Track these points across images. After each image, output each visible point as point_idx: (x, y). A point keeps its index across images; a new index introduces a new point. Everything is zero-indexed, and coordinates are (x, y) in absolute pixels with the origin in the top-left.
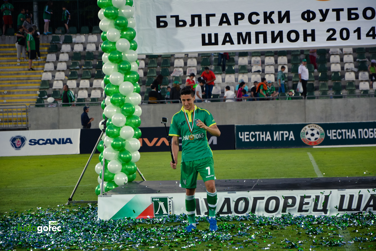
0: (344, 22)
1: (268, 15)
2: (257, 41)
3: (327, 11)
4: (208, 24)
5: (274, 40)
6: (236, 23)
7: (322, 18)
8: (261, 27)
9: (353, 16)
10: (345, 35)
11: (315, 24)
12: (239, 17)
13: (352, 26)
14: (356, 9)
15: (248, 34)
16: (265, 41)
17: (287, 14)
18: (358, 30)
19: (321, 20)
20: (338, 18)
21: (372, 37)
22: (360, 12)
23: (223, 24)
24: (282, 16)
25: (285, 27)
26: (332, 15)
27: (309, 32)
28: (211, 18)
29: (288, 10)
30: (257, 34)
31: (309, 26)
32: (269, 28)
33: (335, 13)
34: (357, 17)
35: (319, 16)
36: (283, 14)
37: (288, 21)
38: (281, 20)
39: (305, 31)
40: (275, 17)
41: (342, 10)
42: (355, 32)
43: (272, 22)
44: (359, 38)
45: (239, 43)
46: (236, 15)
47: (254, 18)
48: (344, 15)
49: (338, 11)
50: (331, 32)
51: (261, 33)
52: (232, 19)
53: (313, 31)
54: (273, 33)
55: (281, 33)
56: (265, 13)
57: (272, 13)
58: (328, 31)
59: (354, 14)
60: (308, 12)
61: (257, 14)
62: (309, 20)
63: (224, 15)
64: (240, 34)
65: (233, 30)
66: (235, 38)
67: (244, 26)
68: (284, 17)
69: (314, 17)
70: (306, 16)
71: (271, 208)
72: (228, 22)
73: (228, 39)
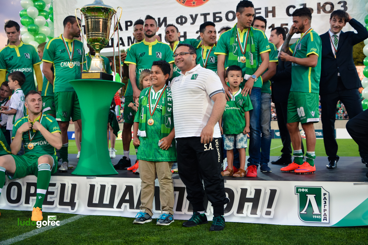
3: (196, 15)
6: (127, 29)
7: (192, 22)
9: (218, 19)
11: (187, 27)
12: (128, 24)
14: (220, 13)
17: (165, 20)
19: (191, 24)
22: (223, 16)
24: (161, 21)
26: (200, 19)
29: (165, 16)
33: (203, 17)
34: (221, 20)
35: (190, 20)
38: (160, 25)
41: (209, 14)
45: (128, 45)
46: (126, 22)
48: (210, 18)
49: (205, 15)
52: (123, 26)
53: (185, 33)
55: (160, 36)
58: (197, 32)
59: (218, 17)
60: (181, 17)
62: (182, 24)
64: (129, 38)
65: (124, 35)
66: (125, 41)
68: (162, 22)
69: (186, 21)
70: (179, 21)
71: (14, 197)
72: (121, 29)
73: (121, 43)
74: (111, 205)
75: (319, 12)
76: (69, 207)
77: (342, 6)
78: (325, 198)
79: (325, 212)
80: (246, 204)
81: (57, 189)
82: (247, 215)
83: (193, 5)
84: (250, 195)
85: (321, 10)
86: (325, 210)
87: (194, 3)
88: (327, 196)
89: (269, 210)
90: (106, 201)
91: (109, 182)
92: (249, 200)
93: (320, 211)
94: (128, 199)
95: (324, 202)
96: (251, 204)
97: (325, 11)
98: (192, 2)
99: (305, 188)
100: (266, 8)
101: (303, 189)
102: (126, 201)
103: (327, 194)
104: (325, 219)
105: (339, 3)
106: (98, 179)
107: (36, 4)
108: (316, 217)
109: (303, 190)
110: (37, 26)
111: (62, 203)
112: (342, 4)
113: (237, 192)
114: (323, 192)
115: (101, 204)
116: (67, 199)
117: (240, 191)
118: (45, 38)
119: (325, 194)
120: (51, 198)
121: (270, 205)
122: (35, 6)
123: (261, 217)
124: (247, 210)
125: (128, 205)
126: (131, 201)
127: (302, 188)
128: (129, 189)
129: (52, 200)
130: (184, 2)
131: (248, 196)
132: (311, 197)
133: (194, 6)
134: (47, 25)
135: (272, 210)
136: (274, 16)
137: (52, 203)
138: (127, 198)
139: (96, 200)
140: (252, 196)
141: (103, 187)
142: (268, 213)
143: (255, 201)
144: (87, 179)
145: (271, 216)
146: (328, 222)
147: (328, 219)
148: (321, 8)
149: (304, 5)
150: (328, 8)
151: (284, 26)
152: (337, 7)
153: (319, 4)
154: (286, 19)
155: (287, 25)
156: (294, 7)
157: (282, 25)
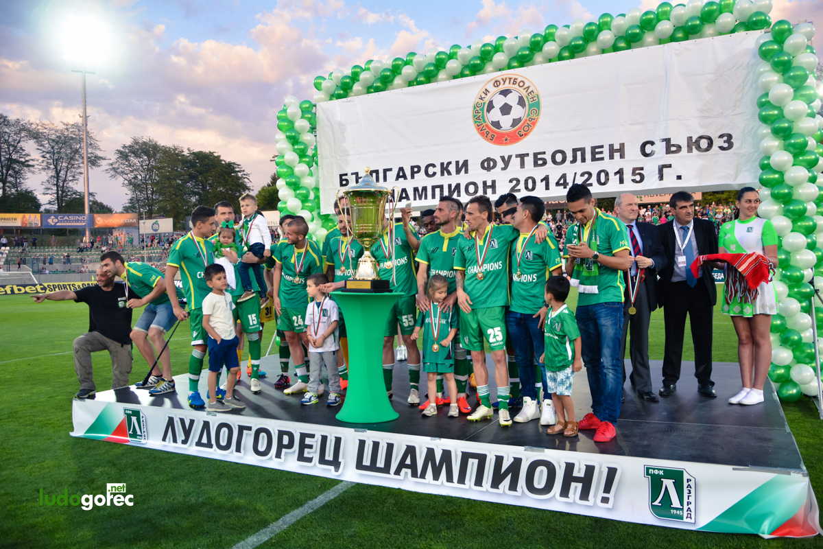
0: (530, 170)
1: (445, 166)
2: (434, 197)
3: (510, 157)
4: (385, 179)
6: (413, 177)
7: (503, 166)
8: (438, 180)
9: (540, 162)
10: (530, 186)
11: (496, 174)
12: (415, 170)
13: (539, 174)
14: (544, 153)
15: (425, 189)
17: (466, 163)
18: (546, 179)
19: (503, 169)
20: (522, 165)
21: (562, 187)
22: (548, 157)
23: (400, 179)
25: (463, 179)
26: (515, 162)
27: (489, 183)
28: (388, 173)
29: (466, 159)
30: (434, 188)
31: (488, 177)
32: (446, 181)
33: (519, 158)
34: (545, 163)
35: (500, 164)
36: (460, 165)
37: (466, 172)
38: (458, 172)
39: (485, 183)
40: (452, 168)
42: (542, 181)
43: (449, 173)
44: (547, 188)
45: (415, 199)
46: (412, 168)
47: (431, 170)
48: (529, 161)
49: (522, 157)
50: (515, 182)
51: (437, 187)
52: (408, 173)
53: (494, 182)
54: (450, 186)
55: (458, 186)
56: (442, 164)
57: (449, 163)
58: (511, 181)
59: (541, 159)
60: (488, 160)
61: (434, 166)
62: (489, 169)
63: (401, 169)
64: (416, 190)
65: (409, 185)
66: (411, 193)
67: (421, 180)
68: (462, 167)
69: (495, 166)
70: (486, 165)
71: (262, 448)
72: (404, 177)
73: (404, 195)
74: (386, 469)
75: (690, 150)
76: (332, 468)
77: (725, 142)
78: (689, 486)
79: (690, 506)
80: (573, 485)
81: (317, 441)
82: (574, 500)
83: (505, 142)
84: (579, 472)
85: (694, 147)
86: (688, 503)
87: (506, 140)
88: (692, 484)
89: (606, 495)
90: (381, 463)
91: (384, 438)
92: (577, 480)
93: (682, 504)
94: (409, 463)
95: (688, 492)
96: (580, 486)
97: (699, 148)
98: (503, 139)
99: (659, 469)
100: (611, 146)
101: (656, 470)
102: (407, 467)
103: (693, 480)
104: (689, 516)
105: (721, 136)
106: (369, 432)
107: (296, 147)
108: (675, 511)
109: (656, 472)
110: (299, 178)
111: (322, 460)
112: (725, 138)
113: (560, 467)
114: (686, 477)
115: (373, 467)
116: (329, 456)
117: (564, 466)
118: (308, 192)
119: (688, 480)
120: (308, 453)
121: (607, 489)
122: (295, 150)
123: (595, 505)
124: (575, 494)
125: (409, 471)
126: (413, 467)
127: (654, 469)
128: (411, 450)
129: (310, 456)
130: (493, 138)
131: (575, 474)
132: (668, 483)
133: (506, 144)
134: (311, 174)
135: (610, 496)
136: (622, 156)
137: (310, 460)
138: (408, 461)
139: (367, 461)
140: (582, 475)
141: (376, 445)
142: (605, 500)
143: (587, 481)
144: (355, 431)
145: (610, 505)
146: (693, 521)
147: (693, 516)
148: (693, 144)
149: (668, 141)
150: (704, 144)
151: (637, 172)
152: (718, 143)
153: (690, 138)
154: (640, 161)
155: (642, 169)
156: (652, 143)
157: (634, 170)
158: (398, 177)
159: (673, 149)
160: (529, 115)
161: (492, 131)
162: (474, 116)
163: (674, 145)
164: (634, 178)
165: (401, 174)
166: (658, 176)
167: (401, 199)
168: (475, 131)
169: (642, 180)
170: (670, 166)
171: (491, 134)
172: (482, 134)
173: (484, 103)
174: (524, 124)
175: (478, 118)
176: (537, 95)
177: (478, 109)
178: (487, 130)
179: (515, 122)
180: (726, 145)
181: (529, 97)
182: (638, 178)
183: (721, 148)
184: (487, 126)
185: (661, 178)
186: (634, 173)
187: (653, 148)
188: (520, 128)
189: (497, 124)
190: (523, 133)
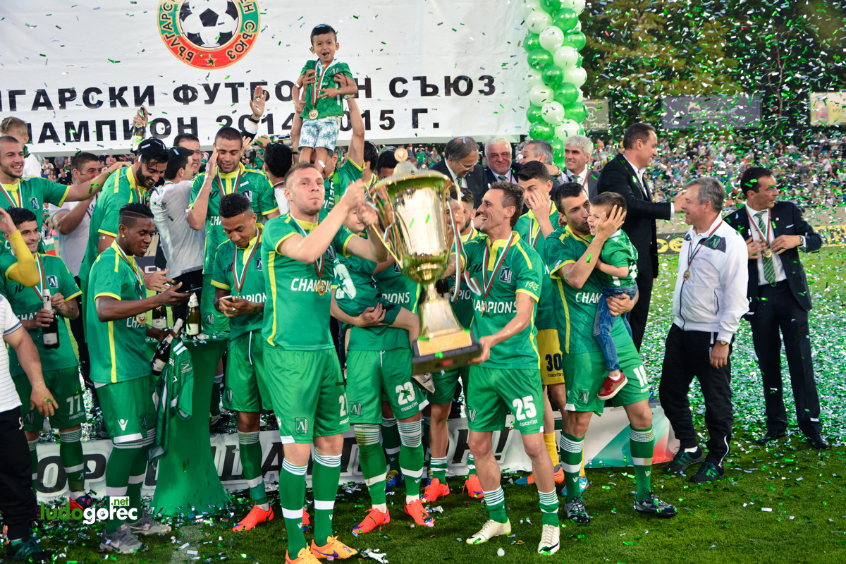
1: (117, 92)
2: (100, 137)
3: (217, 86)
4: (13, 107)
5: (128, 135)
6: (63, 106)
7: (208, 98)
8: (106, 112)
11: (197, 109)
12: (66, 96)
14: (265, 84)
15: (84, 125)
16: (113, 137)
17: (150, 91)
18: (269, 119)
19: (206, 102)
20: (235, 99)
23: (40, 108)
24: (141, 94)
26: (224, 94)
27: (187, 121)
29: (150, 85)
30: (99, 125)
31: (186, 112)
32: (119, 114)
33: (230, 89)
35: (202, 95)
36: (142, 92)
37: (151, 102)
38: (139, 101)
39: (180, 121)
40: (129, 96)
41: (242, 85)
43: (124, 103)
44: (271, 130)
45: (68, 139)
46: (62, 92)
47: (94, 98)
48: (244, 93)
49: (234, 87)
50: (225, 121)
51: (106, 123)
52: (54, 99)
53: (194, 120)
54: (126, 123)
56: (112, 90)
57: (123, 89)
58: (219, 120)
60: (185, 88)
61: (98, 91)
62: (186, 100)
64: (69, 126)
65: (58, 118)
66: (60, 132)
67: (77, 112)
68: (144, 96)
69: (194, 98)
70: (181, 95)
72: (48, 104)
73: (49, 133)
75: (448, 93)
77: (486, 85)
83: (208, 64)
85: (452, 89)
87: (211, 61)
97: (457, 91)
98: (206, 60)
105: (482, 78)
112: (486, 81)
130: (191, 57)
133: (211, 66)
136: (368, 95)
148: (451, 85)
149: (423, 80)
150: (463, 86)
151: (386, 115)
152: (479, 85)
153: (447, 79)
154: (389, 102)
155: (391, 112)
156: (404, 81)
157: (383, 113)
158: (37, 104)
159: (429, 90)
160: (242, 29)
161: (190, 48)
162: (161, 23)
163: (430, 86)
164: (382, 123)
165: (42, 100)
166: (411, 122)
167: (43, 138)
168: (163, 45)
169: (391, 126)
170: (425, 111)
171: (187, 51)
172: (175, 51)
173: (176, 6)
174: (236, 41)
175: (166, 27)
176: (254, 3)
177: (166, 12)
178: (182, 45)
179: (224, 38)
180: (487, 89)
181: (243, 5)
182: (387, 123)
183: (481, 92)
184: (181, 38)
185: (415, 125)
186: (382, 118)
187: (405, 87)
188: (231, 46)
189: (196, 38)
190: (234, 53)
